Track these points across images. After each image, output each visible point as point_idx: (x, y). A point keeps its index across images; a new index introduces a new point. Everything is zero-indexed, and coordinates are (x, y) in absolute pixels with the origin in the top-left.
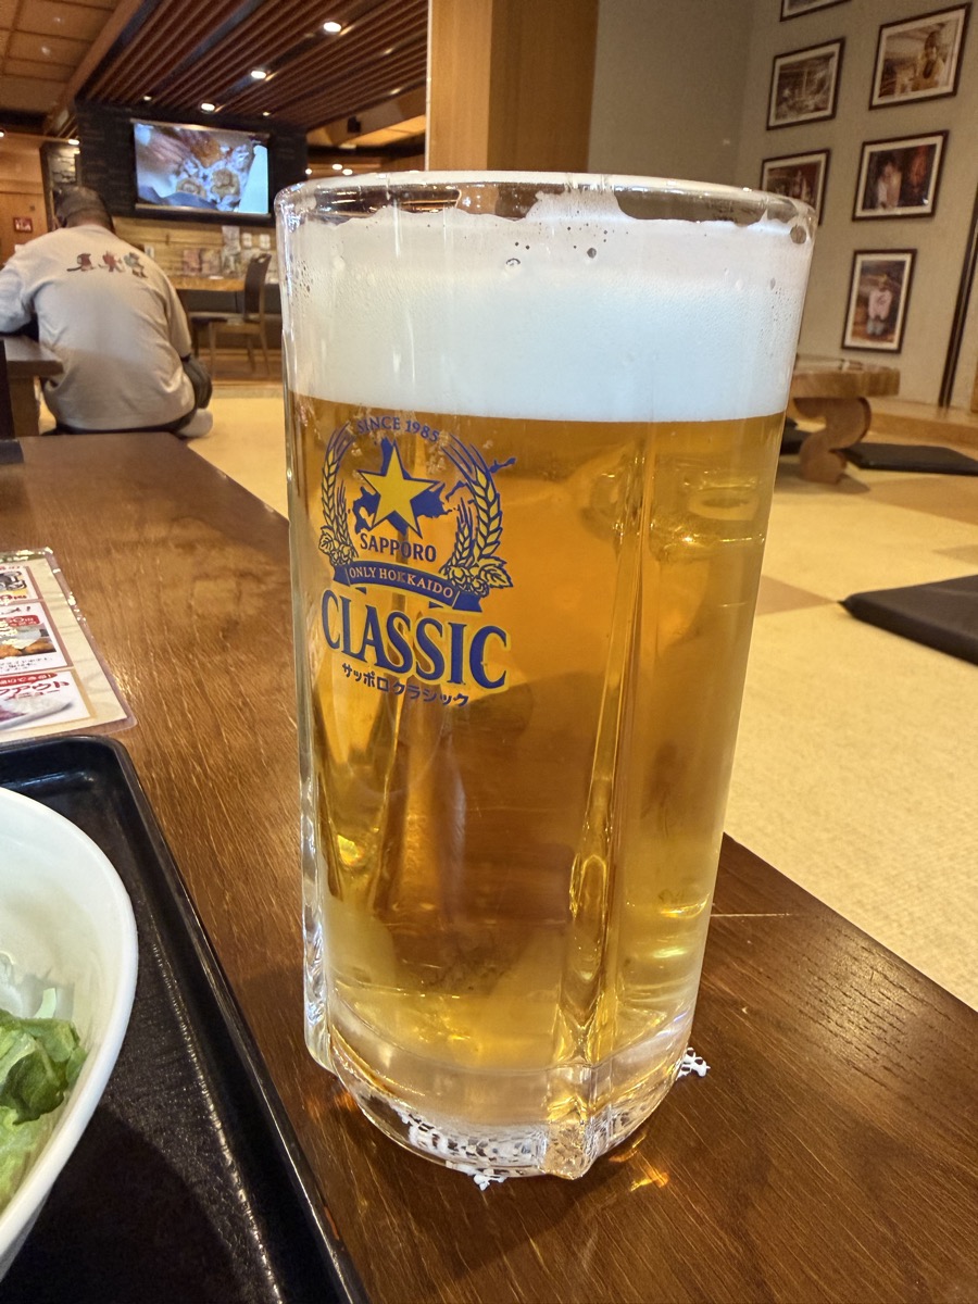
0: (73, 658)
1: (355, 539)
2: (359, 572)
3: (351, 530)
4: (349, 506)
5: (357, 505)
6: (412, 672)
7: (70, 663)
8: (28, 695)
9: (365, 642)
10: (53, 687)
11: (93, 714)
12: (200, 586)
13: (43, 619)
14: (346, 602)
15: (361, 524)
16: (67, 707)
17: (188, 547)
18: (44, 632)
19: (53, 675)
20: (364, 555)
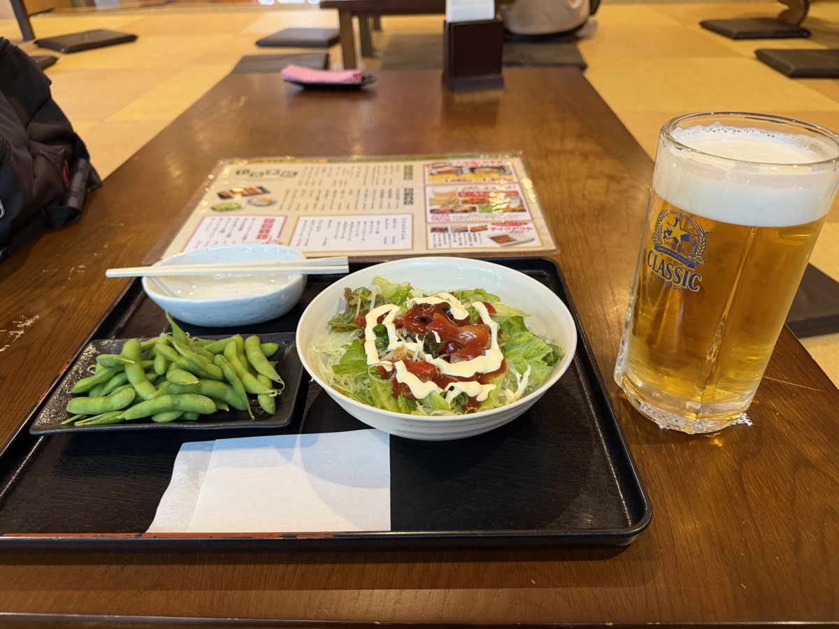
0: (534, 216)
1: (663, 240)
2: (662, 249)
3: (662, 238)
4: (663, 231)
5: (665, 232)
6: (671, 280)
7: (533, 219)
8: (517, 232)
9: (660, 268)
10: (527, 230)
11: (543, 245)
12: (590, 182)
13: (520, 194)
14: (656, 256)
15: (665, 237)
16: (533, 240)
17: (585, 156)
18: (521, 201)
19: (526, 224)
20: (664, 245)
